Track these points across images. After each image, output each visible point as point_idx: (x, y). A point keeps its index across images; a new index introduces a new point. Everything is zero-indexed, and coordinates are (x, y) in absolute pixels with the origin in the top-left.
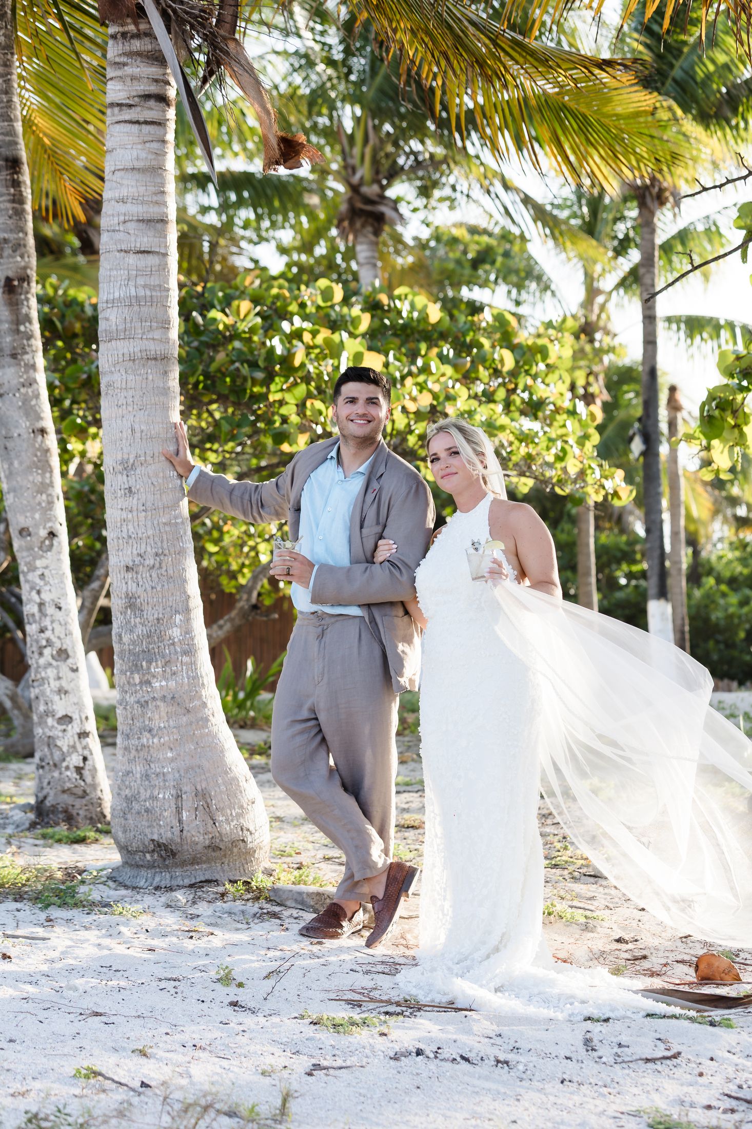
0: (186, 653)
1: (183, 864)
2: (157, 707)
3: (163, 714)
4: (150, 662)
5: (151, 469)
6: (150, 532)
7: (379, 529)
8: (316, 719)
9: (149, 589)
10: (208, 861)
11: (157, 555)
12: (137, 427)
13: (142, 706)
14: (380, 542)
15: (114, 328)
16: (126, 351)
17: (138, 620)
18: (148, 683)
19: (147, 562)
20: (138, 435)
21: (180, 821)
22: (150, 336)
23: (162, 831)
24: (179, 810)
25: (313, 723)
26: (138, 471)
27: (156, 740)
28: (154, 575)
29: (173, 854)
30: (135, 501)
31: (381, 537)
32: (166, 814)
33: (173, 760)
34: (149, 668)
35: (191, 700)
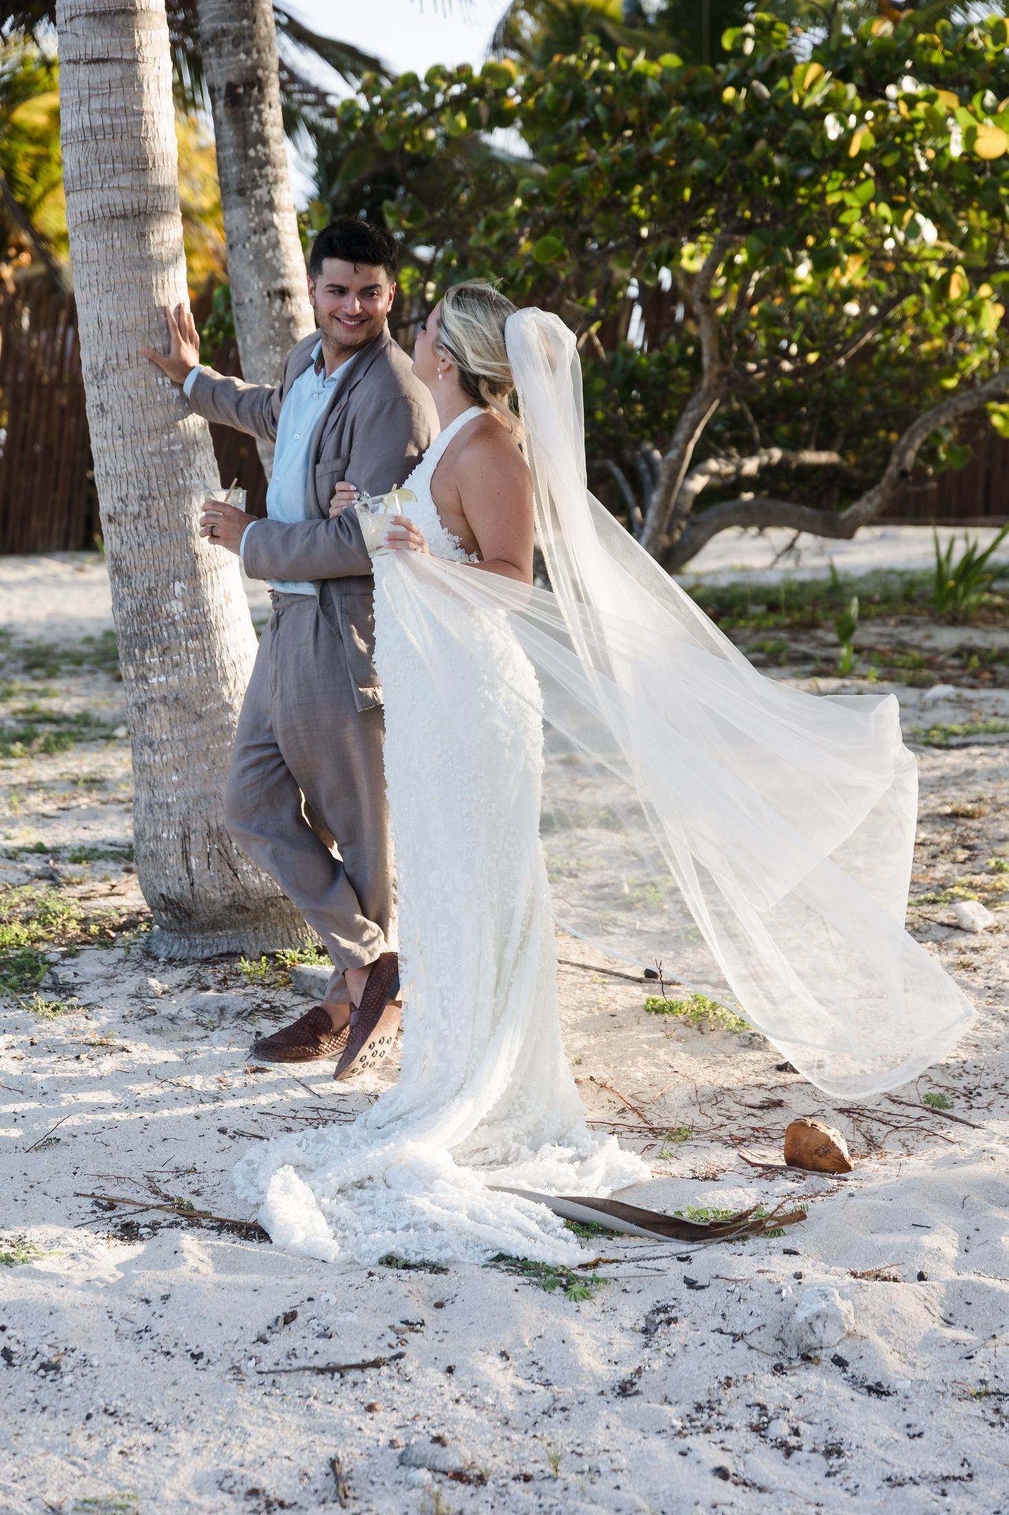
0: (192, 635)
1: (201, 929)
2: (156, 712)
3: (165, 722)
4: (143, 649)
5: (127, 377)
6: (131, 467)
8: (276, 745)
9: (135, 547)
10: (233, 925)
11: (142, 498)
12: (104, 316)
13: (140, 710)
15: (69, 174)
16: (84, 208)
17: (126, 589)
18: (144, 678)
19: (130, 509)
20: (106, 328)
21: (189, 870)
22: (114, 183)
23: (170, 883)
24: (186, 855)
25: (272, 751)
26: (110, 381)
27: (157, 758)
28: (141, 528)
29: (188, 915)
30: (109, 423)
31: (341, 478)
32: (171, 860)
33: (180, 785)
34: (143, 658)
35: (205, 700)
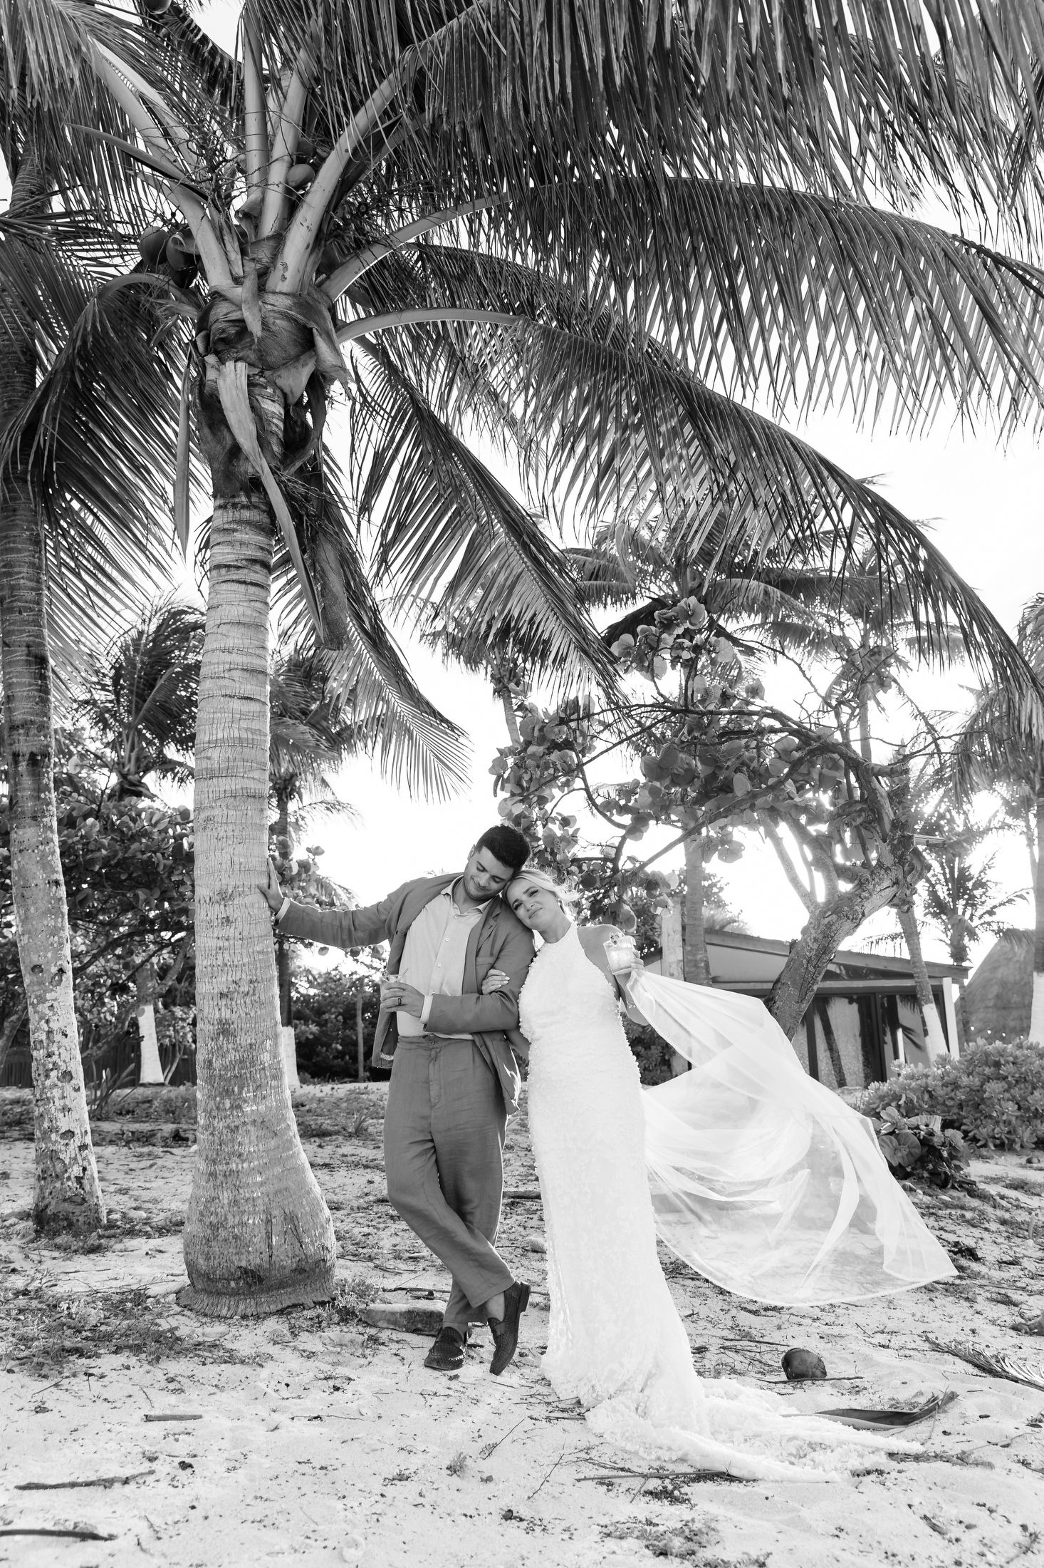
0: (275, 1077)
1: (270, 1289)
2: (248, 1132)
3: (253, 1138)
4: (241, 1088)
5: (248, 900)
6: (246, 960)
7: (491, 960)
8: (432, 1141)
9: (243, 1015)
10: (293, 1285)
11: (251, 982)
12: (236, 859)
13: (232, 1131)
14: (492, 971)
15: (216, 766)
16: (228, 788)
17: (231, 1046)
18: (239, 1107)
19: (242, 989)
20: (237, 867)
21: (270, 1246)
22: (250, 775)
23: (251, 1257)
24: (269, 1236)
25: (430, 1145)
26: (236, 902)
27: (245, 1165)
28: (248, 1001)
29: (261, 1280)
30: (232, 930)
31: (493, 967)
32: (255, 1240)
33: (262, 1184)
34: (240, 1093)
35: (278, 1124)
